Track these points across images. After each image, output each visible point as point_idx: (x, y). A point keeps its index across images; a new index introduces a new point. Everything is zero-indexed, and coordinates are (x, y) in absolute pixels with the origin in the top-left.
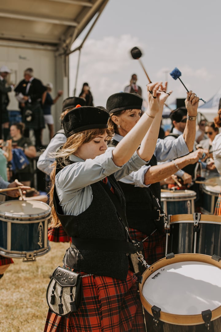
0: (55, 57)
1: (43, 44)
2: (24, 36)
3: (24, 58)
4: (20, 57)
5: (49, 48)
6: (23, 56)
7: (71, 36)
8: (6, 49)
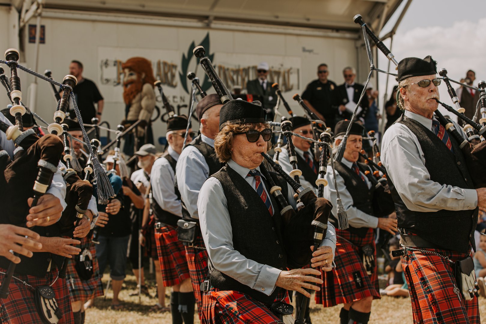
0: (357, 48)
1: (337, 29)
2: (308, 20)
3: (310, 51)
4: (304, 50)
5: (348, 35)
6: (307, 48)
7: (379, 17)
8: (282, 37)
